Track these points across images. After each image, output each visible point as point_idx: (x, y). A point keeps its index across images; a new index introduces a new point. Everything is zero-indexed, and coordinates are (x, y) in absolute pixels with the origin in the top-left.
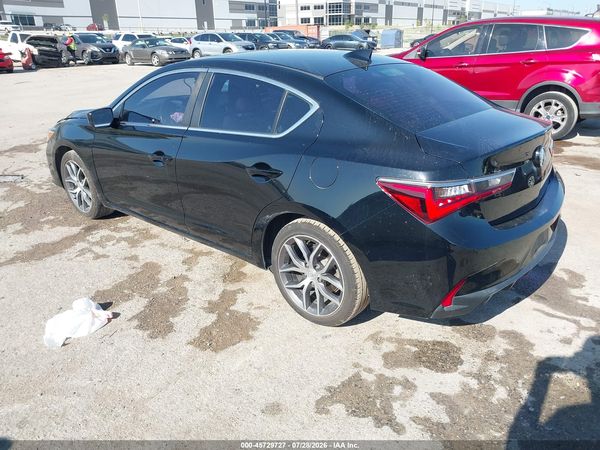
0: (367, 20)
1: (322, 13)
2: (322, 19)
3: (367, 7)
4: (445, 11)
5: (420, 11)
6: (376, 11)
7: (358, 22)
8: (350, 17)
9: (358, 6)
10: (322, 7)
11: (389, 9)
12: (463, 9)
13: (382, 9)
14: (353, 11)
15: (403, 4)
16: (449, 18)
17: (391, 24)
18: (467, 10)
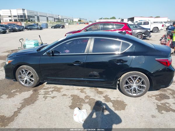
0: (32, 20)
1: (16, 18)
2: (17, 20)
3: (31, 17)
4: (54, 18)
5: (47, 18)
6: (34, 18)
7: (29, 21)
8: (26, 19)
9: (28, 16)
10: (16, 16)
11: (38, 17)
12: (59, 18)
13: (36, 17)
14: (27, 18)
15: (42, 16)
16: (56, 20)
17: (39, 22)
18: (60, 18)
